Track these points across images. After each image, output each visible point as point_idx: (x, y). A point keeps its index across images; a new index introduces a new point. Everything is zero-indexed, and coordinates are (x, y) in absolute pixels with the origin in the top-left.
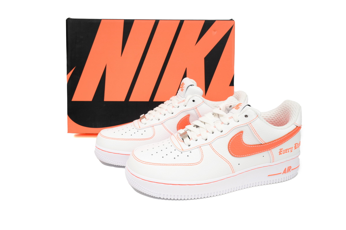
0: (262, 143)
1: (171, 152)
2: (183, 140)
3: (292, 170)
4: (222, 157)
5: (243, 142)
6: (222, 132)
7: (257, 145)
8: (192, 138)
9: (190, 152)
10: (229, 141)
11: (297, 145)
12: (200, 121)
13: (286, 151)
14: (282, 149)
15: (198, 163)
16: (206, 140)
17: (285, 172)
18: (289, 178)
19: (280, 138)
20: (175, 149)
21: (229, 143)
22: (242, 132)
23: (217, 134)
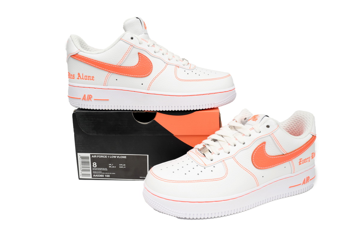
0: (284, 154)
1: (193, 168)
2: (204, 155)
3: (310, 180)
4: (246, 170)
5: (266, 153)
6: (244, 144)
7: (279, 156)
8: (214, 152)
9: (214, 167)
10: (252, 153)
11: (313, 154)
12: (218, 135)
13: (305, 161)
14: (302, 159)
15: (224, 177)
16: (229, 153)
17: (304, 183)
18: (307, 189)
19: (300, 148)
20: (197, 165)
21: (253, 155)
22: (265, 143)
23: (240, 146)
